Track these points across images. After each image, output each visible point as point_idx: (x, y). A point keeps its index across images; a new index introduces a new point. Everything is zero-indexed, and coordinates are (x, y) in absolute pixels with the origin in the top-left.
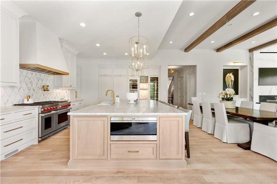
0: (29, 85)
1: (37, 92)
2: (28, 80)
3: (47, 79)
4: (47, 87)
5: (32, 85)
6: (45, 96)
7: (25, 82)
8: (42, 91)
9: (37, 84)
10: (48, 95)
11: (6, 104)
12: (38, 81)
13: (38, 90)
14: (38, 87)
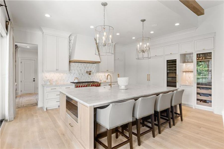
0: (79, 71)
1: (84, 75)
2: (79, 69)
3: (91, 67)
4: (90, 72)
5: (81, 71)
6: (90, 78)
7: (77, 70)
8: (87, 75)
9: (84, 71)
10: (92, 77)
11: (67, 82)
12: (85, 68)
13: (85, 74)
14: (85, 72)
